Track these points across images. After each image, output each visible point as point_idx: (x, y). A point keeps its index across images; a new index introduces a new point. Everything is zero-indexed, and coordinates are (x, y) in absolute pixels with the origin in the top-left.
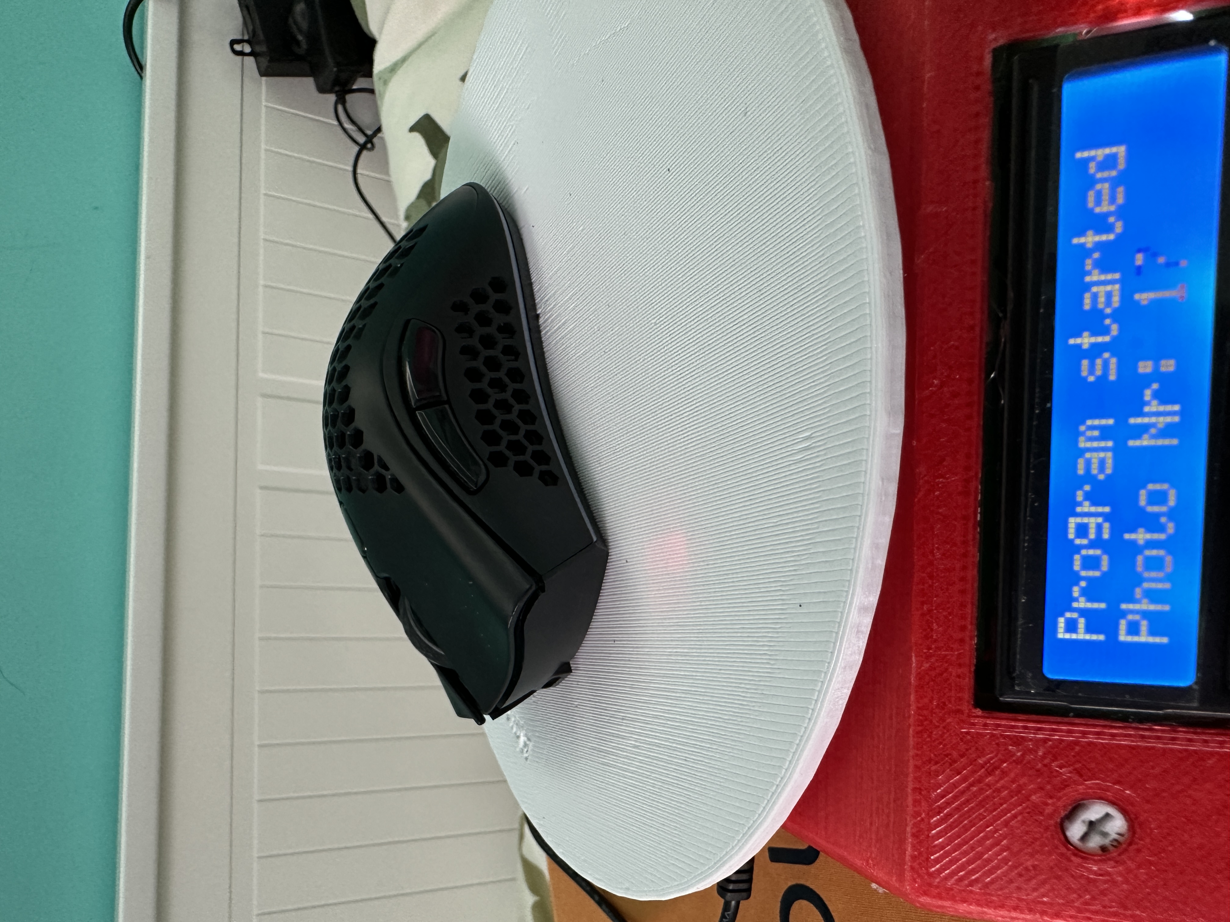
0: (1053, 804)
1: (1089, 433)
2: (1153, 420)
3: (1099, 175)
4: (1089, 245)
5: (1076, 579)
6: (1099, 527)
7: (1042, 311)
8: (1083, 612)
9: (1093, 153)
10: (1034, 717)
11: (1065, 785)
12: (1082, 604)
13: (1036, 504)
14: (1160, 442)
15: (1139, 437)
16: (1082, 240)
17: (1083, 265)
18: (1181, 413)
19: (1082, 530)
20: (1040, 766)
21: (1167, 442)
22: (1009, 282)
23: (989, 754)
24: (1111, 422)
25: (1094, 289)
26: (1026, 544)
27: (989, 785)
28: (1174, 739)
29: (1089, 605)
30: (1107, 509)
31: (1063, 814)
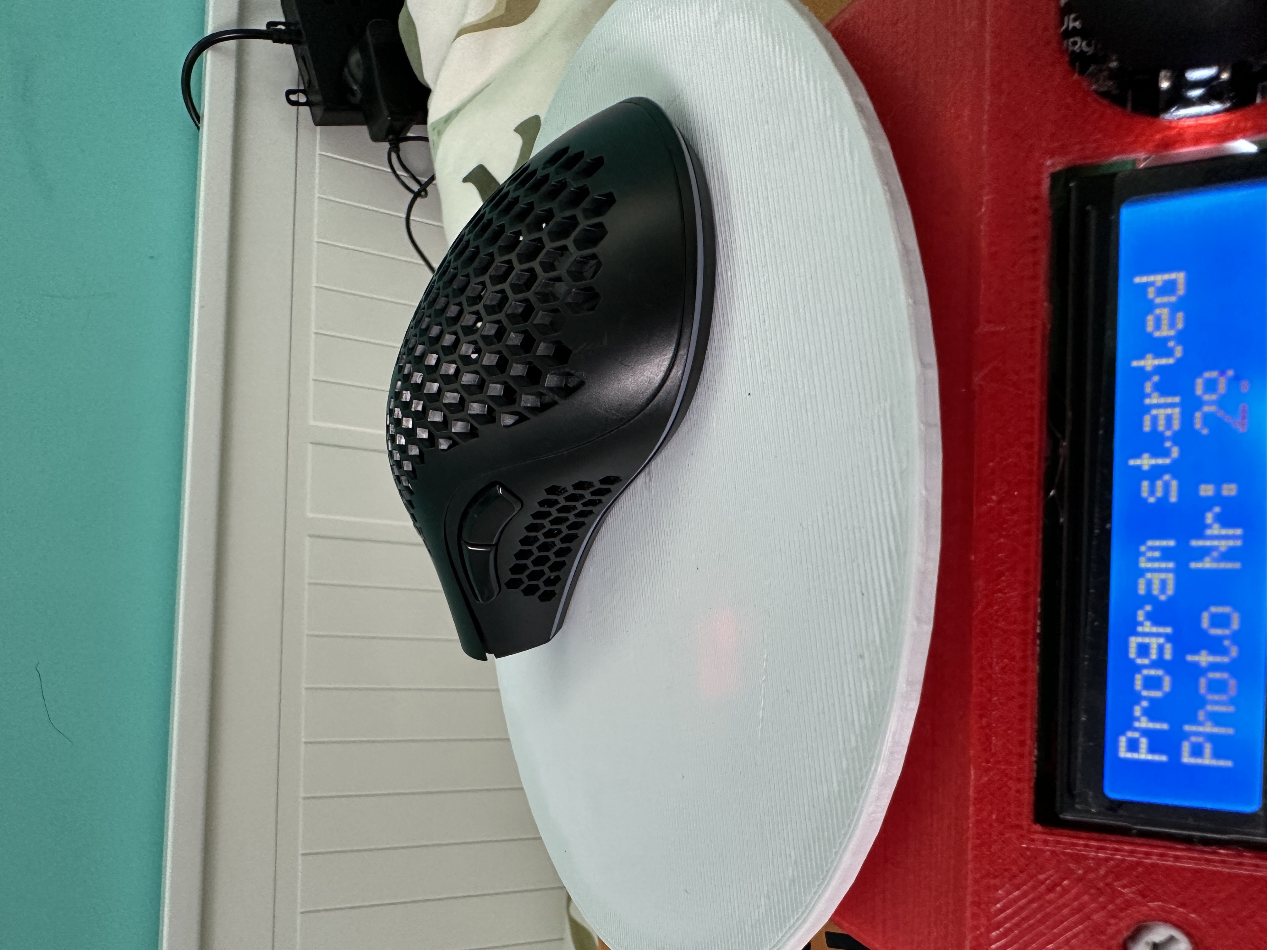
0: (1116, 924)
1: (1150, 554)
2: (1215, 543)
3: (1158, 300)
4: (1149, 368)
5: (1138, 698)
6: (1161, 648)
7: (1101, 432)
8: (1145, 733)
9: (1151, 278)
10: (1096, 835)
11: (1128, 904)
12: (1144, 723)
13: (1096, 623)
14: (1223, 565)
15: (1200, 559)
16: (1141, 363)
17: (1142, 387)
18: (1244, 537)
19: (1143, 650)
20: (1101, 884)
21: (1229, 565)
22: (1068, 402)
23: (1048, 871)
24: (1171, 543)
25: (1154, 412)
26: (1086, 663)
27: (1050, 902)
28: (1240, 864)
29: (1151, 725)
30: (1169, 630)
31: (1126, 934)
